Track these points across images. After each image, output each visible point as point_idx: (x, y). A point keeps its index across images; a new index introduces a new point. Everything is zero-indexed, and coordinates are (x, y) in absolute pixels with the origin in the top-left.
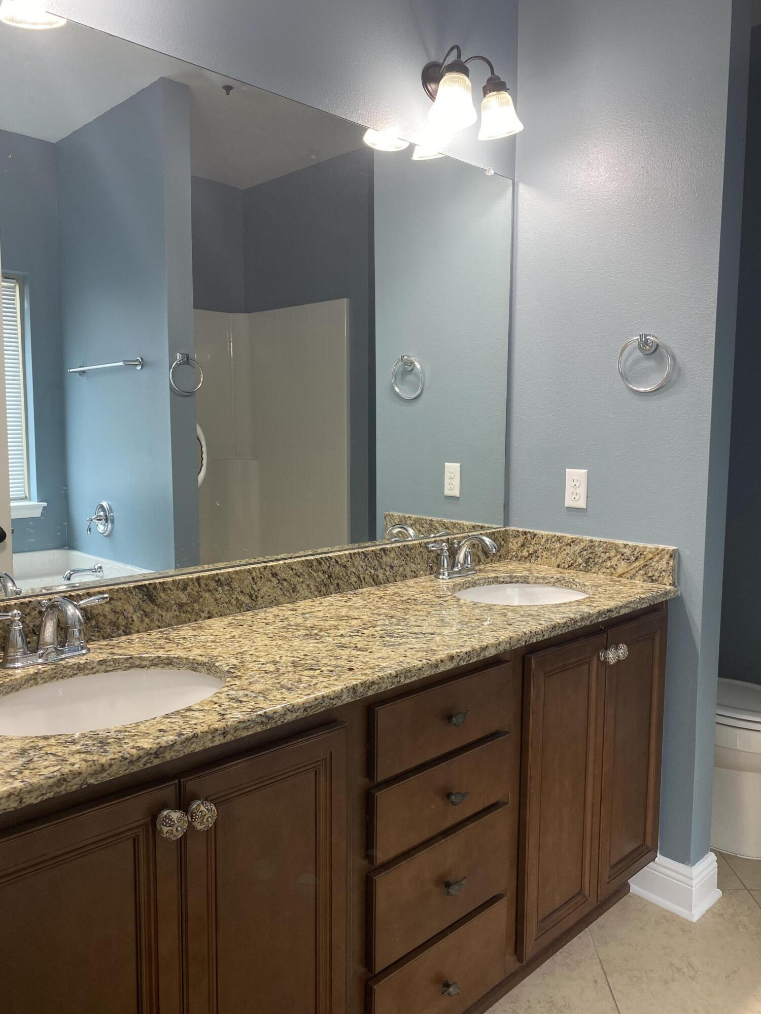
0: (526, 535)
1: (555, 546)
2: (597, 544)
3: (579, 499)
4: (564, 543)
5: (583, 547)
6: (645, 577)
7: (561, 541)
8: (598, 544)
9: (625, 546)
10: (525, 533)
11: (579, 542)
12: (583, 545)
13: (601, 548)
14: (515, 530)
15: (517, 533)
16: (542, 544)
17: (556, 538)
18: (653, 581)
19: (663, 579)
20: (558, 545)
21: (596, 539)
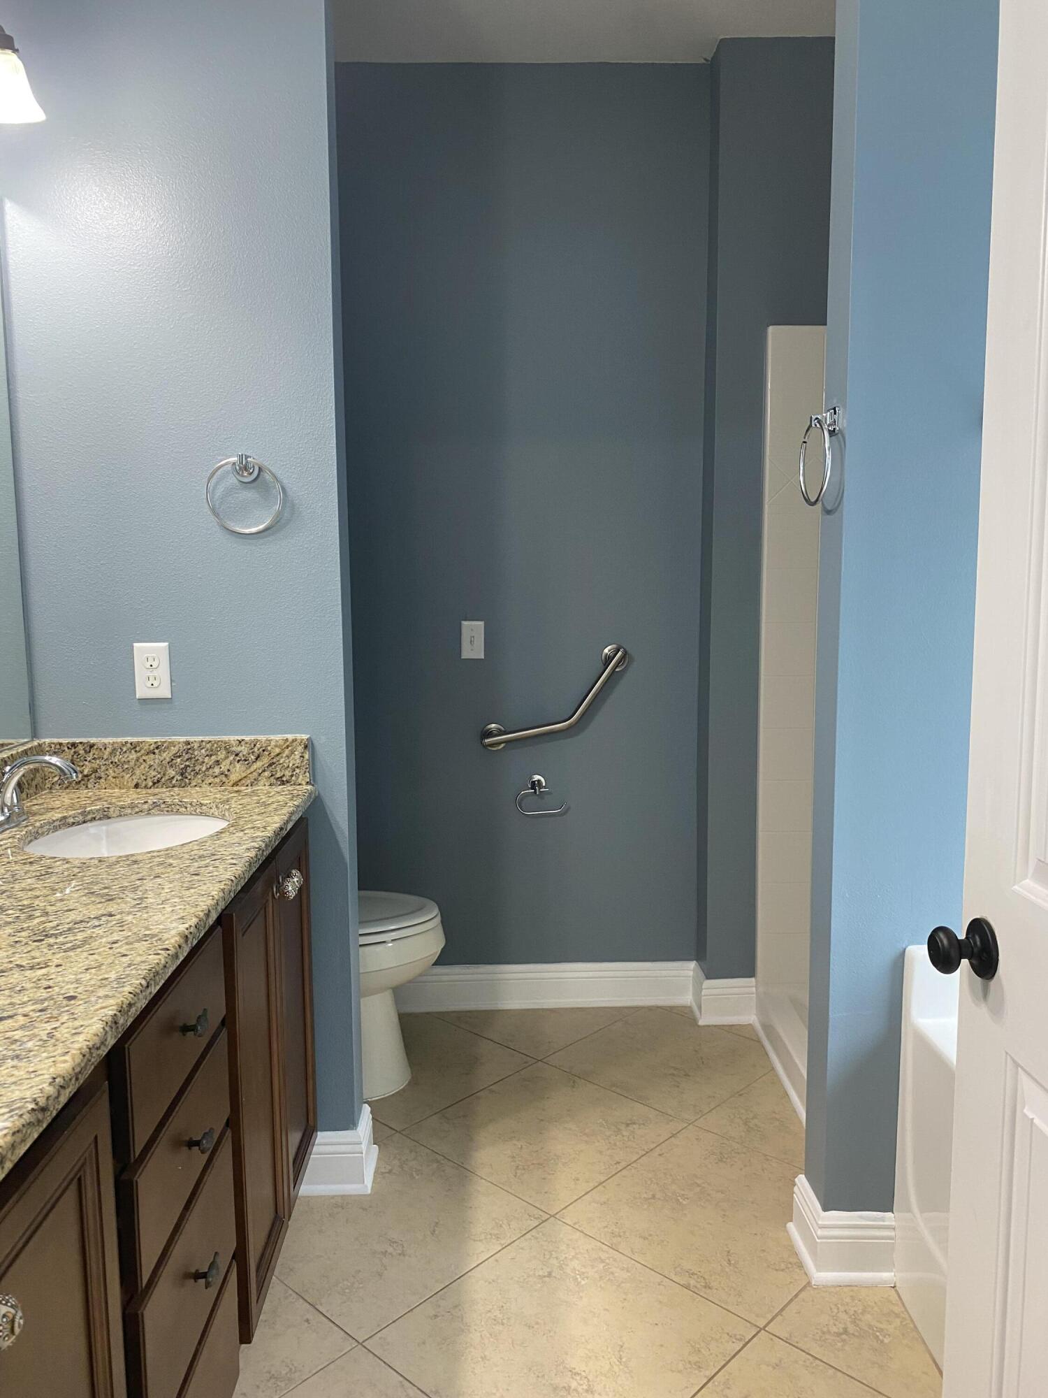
0: (75, 748)
1: (128, 757)
2: (196, 746)
3: (158, 686)
4: (143, 752)
5: (174, 752)
6: (272, 780)
7: (138, 749)
8: (198, 745)
9: (240, 742)
10: (74, 745)
11: (168, 748)
12: (174, 750)
13: (203, 751)
14: (54, 743)
15: (58, 747)
16: (105, 757)
17: (129, 745)
18: (283, 783)
19: (298, 778)
20: (133, 756)
21: (193, 740)
